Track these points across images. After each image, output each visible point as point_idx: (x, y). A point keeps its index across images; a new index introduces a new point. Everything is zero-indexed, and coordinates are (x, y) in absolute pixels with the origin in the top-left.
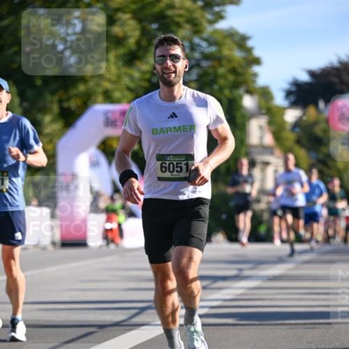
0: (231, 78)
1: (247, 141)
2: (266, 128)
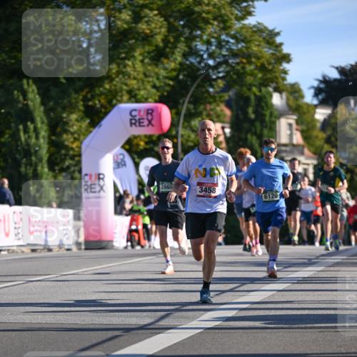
0: (260, 75)
2: (294, 126)
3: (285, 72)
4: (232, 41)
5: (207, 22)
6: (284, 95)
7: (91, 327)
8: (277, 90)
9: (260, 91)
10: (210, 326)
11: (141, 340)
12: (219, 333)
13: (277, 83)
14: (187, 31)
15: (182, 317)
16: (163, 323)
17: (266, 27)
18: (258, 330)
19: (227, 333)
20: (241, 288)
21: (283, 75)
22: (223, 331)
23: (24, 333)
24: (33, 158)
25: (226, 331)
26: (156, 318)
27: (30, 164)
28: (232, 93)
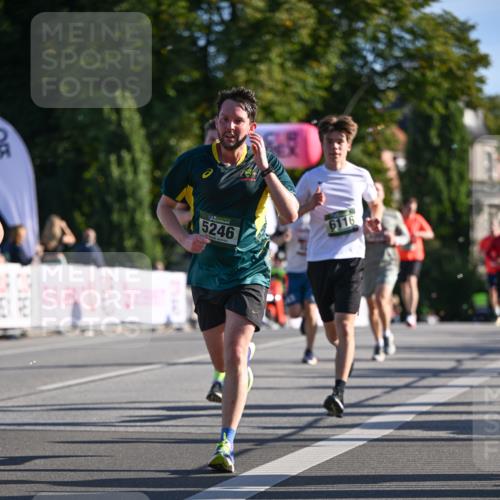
0: (446, 85)
1: (470, 176)
2: (495, 156)
3: (482, 80)
4: (408, 37)
5: (372, 9)
6: (481, 113)
8: (472, 106)
9: (446, 107)
10: (376, 437)
12: (388, 446)
13: (469, 95)
14: (344, 23)
16: (310, 432)
17: (455, 19)
18: (443, 443)
19: (401, 446)
21: (479, 85)
22: (394, 443)
23: (117, 445)
24: (130, 202)
25: (398, 443)
27: (124, 209)
28: (406, 110)
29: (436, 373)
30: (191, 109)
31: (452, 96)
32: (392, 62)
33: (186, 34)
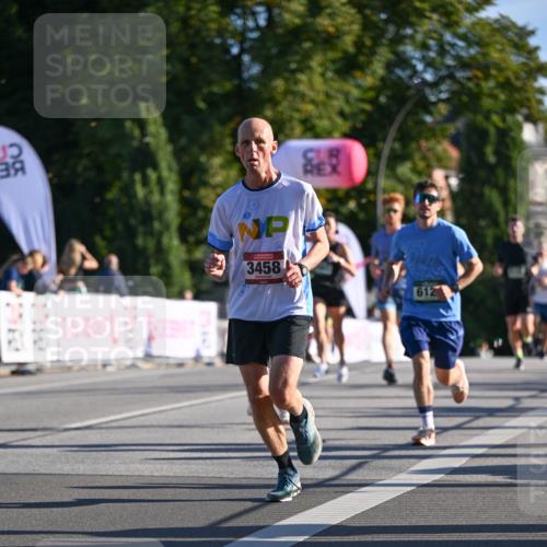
0: (503, 97)
3: (541, 91)
4: (461, 43)
5: (421, 14)
6: (541, 127)
7: (244, 482)
8: (530, 119)
9: (504, 120)
10: (425, 482)
11: (320, 503)
12: (440, 492)
13: (529, 108)
14: (391, 29)
15: (383, 468)
16: (354, 477)
17: (514, 24)
18: (500, 489)
19: (453, 492)
20: (474, 424)
21: (539, 96)
22: (446, 489)
23: (141, 490)
24: (156, 225)
26: (344, 469)
27: (150, 233)
28: (460, 124)
29: (491, 412)
30: (223, 123)
31: (510, 109)
32: (444, 72)
33: (218, 41)
